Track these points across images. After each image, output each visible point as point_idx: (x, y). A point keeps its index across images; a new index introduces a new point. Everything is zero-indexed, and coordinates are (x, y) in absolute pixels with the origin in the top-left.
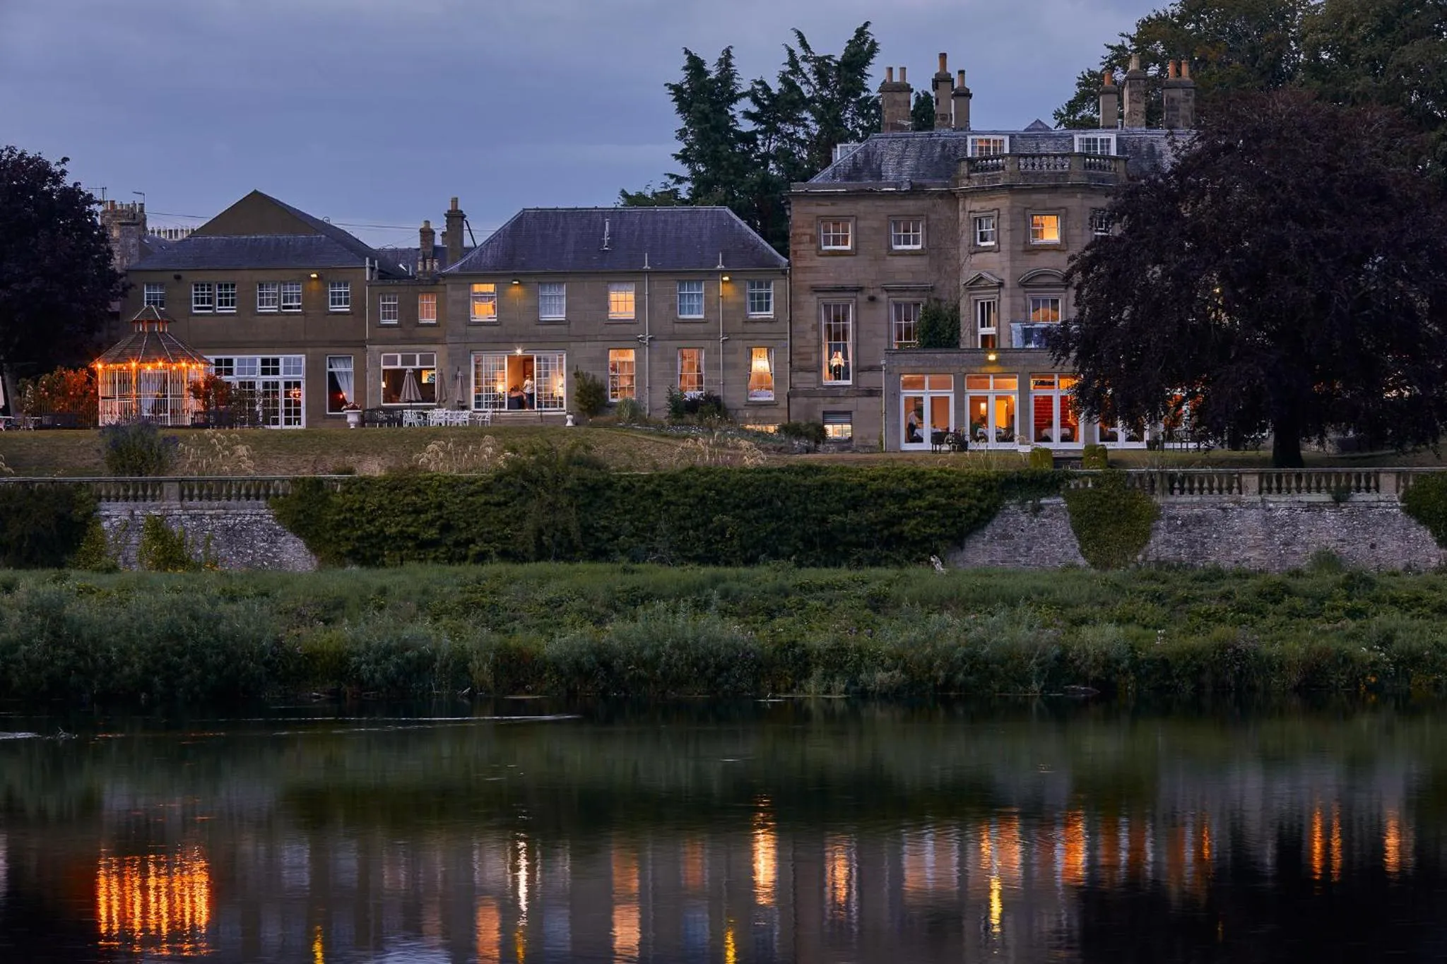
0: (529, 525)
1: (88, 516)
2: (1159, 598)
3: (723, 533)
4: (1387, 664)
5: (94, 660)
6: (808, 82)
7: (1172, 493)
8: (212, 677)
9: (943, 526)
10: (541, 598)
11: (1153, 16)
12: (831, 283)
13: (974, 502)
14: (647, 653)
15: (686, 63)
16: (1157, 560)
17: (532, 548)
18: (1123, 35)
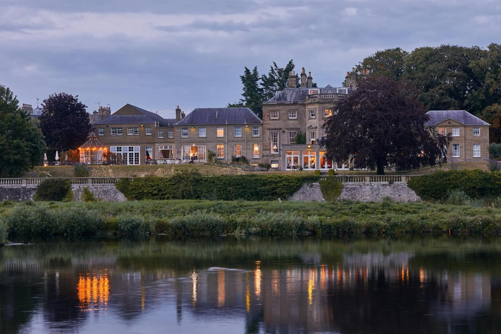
0: (180, 190)
1: (68, 187)
2: (333, 209)
3: (230, 192)
4: (388, 226)
5: (53, 225)
6: (276, 75)
7: (347, 182)
8: (83, 229)
9: (287, 190)
10: (172, 209)
11: (368, 58)
12: (273, 127)
13: (295, 184)
14: (194, 223)
15: (245, 70)
16: (343, 199)
17: (181, 196)
18: (360, 62)
